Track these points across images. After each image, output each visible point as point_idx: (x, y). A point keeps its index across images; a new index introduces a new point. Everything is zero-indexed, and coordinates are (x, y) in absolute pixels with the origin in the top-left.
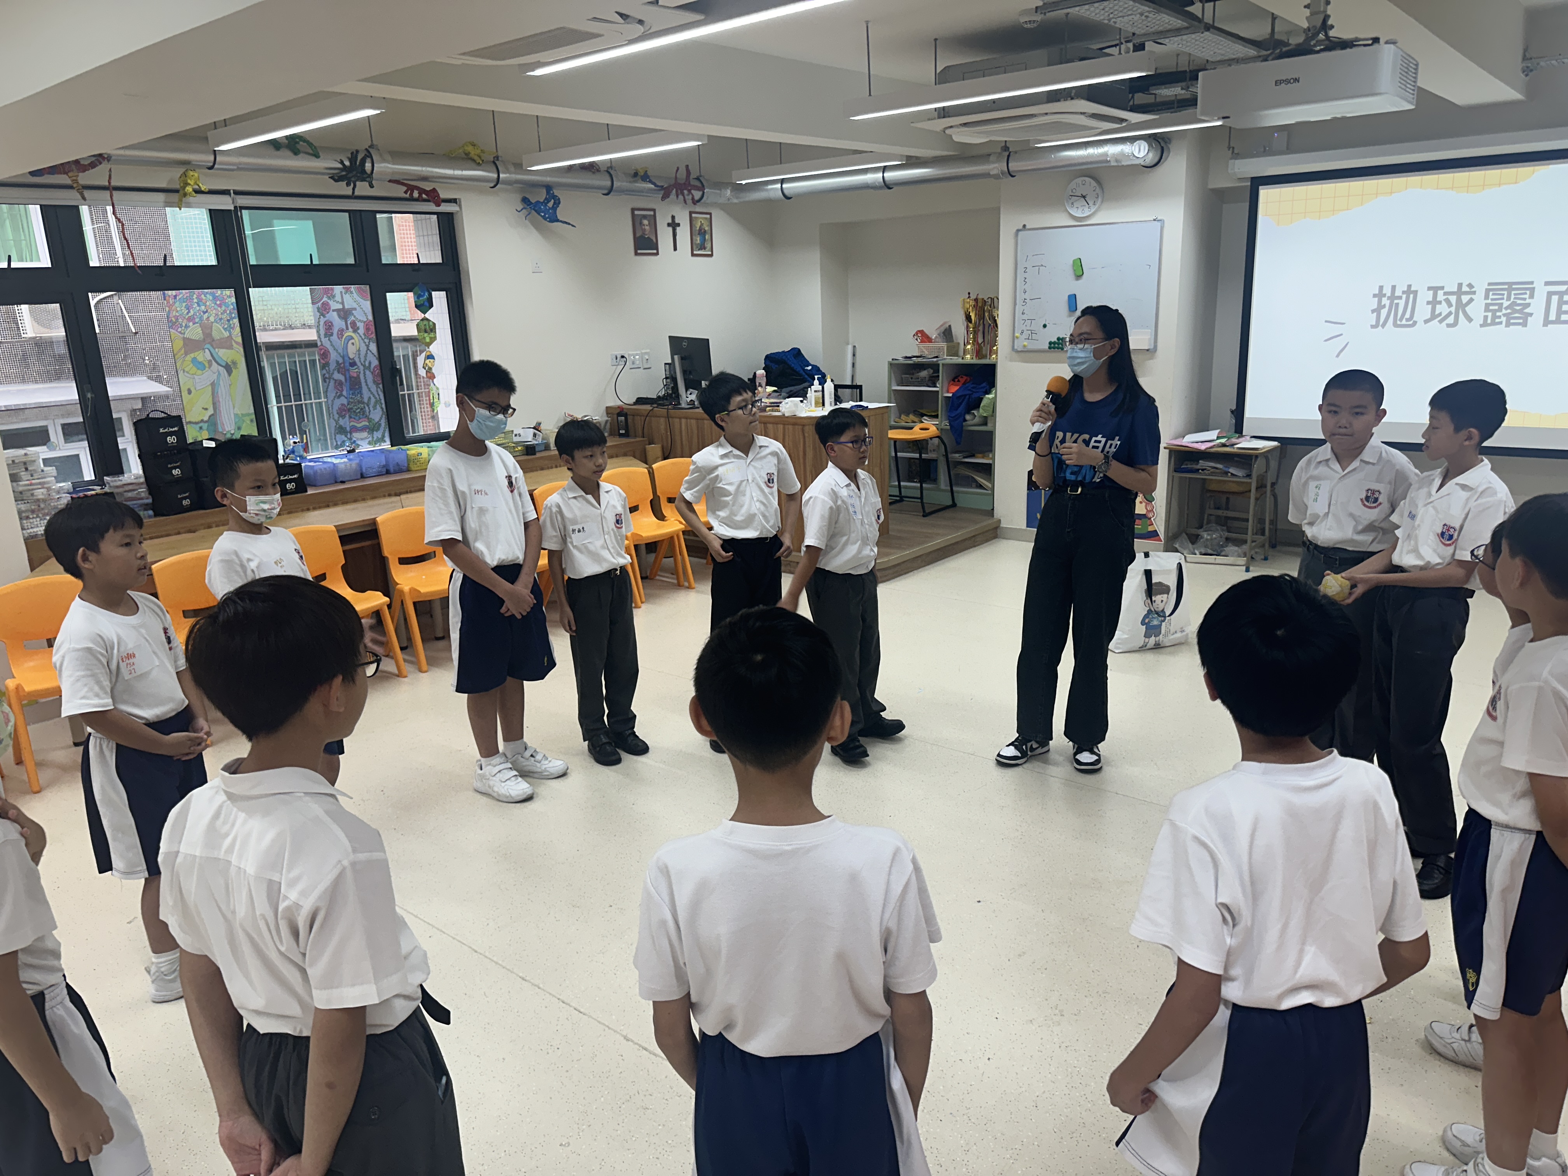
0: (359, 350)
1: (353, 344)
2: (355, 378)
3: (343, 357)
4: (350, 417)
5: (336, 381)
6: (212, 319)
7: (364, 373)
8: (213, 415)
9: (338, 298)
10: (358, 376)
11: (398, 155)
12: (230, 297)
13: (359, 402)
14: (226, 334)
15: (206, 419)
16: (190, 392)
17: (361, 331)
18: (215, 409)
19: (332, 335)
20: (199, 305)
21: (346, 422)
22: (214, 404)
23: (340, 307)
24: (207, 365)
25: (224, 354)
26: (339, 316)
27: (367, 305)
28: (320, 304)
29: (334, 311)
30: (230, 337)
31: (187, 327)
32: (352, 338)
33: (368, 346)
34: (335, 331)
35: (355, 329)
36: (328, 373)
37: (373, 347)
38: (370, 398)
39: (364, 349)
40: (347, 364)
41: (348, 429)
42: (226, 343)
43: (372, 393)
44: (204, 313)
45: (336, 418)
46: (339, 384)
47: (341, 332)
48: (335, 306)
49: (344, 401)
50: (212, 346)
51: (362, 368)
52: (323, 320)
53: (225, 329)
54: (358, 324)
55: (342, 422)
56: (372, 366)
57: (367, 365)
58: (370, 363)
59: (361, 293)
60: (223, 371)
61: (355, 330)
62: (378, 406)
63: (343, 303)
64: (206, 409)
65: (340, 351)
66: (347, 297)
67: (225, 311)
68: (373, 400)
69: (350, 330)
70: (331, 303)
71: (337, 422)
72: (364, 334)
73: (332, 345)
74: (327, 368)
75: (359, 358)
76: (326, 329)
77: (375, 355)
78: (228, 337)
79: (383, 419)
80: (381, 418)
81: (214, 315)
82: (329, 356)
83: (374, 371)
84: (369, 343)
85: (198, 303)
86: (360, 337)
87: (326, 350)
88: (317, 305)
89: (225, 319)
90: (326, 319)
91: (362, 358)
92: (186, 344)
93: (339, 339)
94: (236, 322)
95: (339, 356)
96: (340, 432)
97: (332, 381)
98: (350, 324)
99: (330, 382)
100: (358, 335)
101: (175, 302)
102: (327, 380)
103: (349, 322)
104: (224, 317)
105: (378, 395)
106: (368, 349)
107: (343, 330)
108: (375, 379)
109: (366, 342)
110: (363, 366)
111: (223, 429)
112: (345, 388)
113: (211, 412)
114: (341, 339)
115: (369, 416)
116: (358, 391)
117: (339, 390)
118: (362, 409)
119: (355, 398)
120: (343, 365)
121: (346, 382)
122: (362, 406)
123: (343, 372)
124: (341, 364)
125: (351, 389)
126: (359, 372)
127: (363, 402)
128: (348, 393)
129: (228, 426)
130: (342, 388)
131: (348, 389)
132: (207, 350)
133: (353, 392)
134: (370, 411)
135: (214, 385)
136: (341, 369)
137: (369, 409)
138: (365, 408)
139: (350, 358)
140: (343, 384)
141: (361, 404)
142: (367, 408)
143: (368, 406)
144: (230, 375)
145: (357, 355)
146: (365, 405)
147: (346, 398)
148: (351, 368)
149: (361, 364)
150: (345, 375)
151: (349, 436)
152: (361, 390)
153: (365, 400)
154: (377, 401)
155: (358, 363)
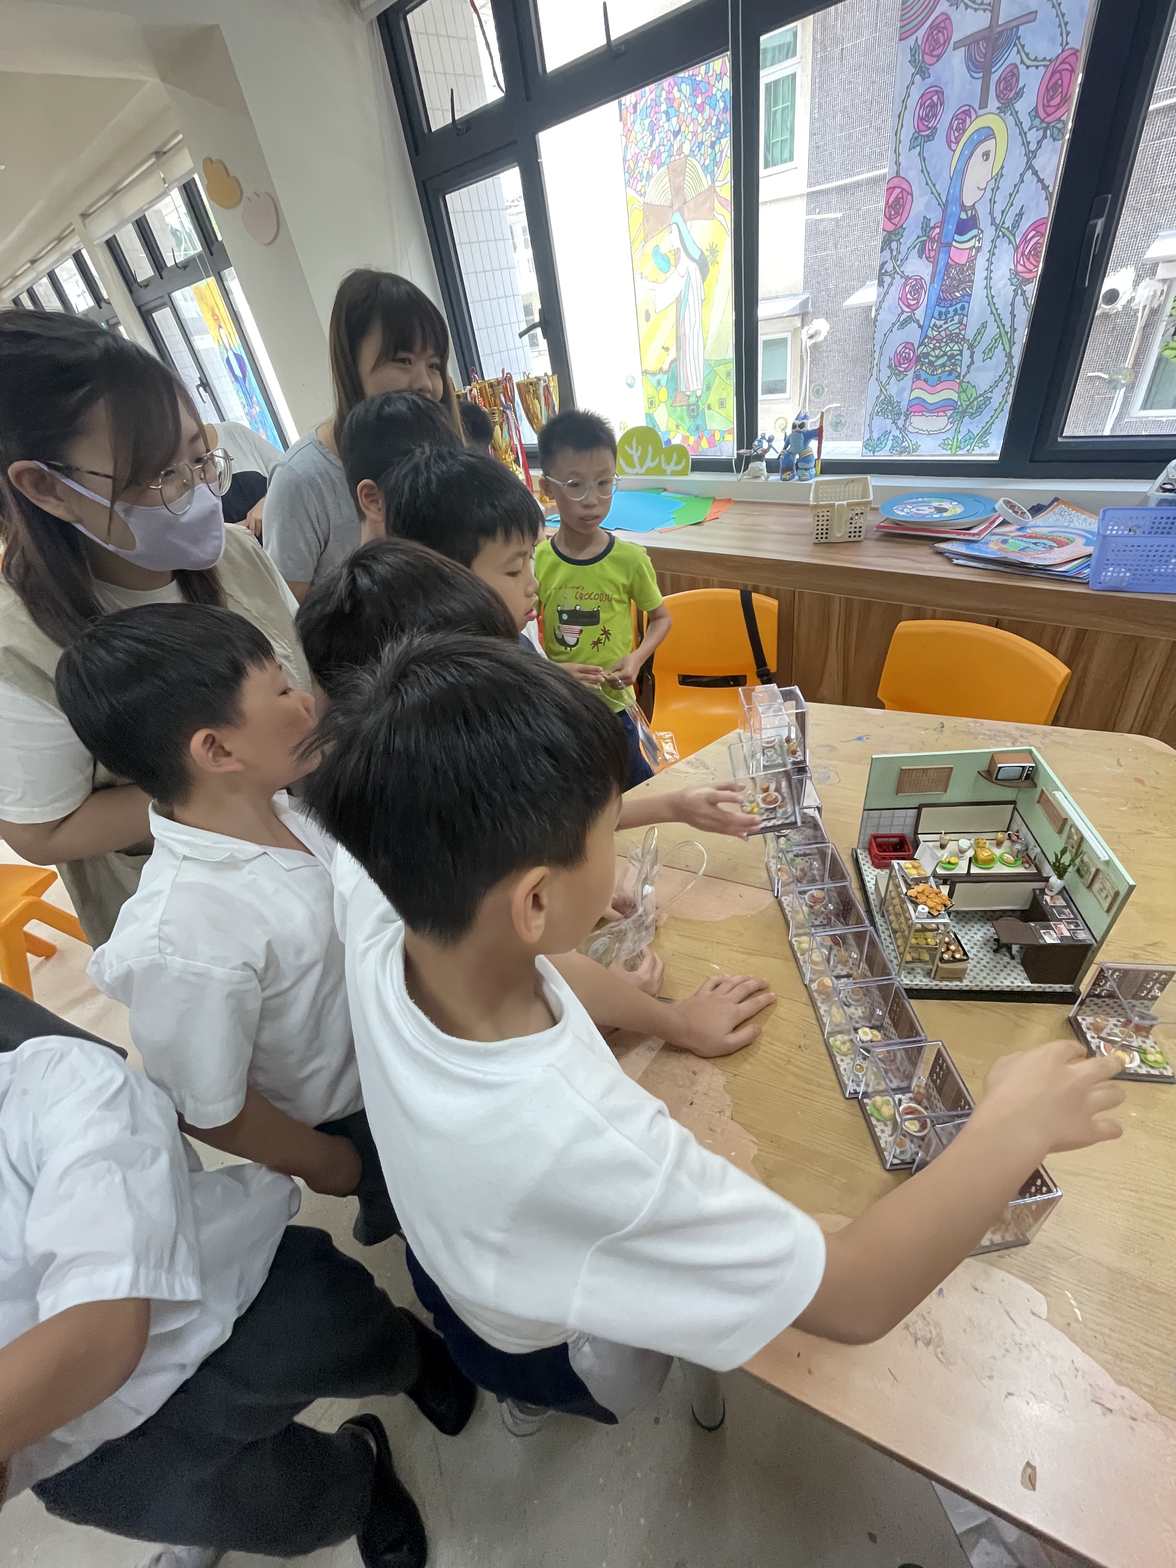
0: (1000, 175)
1: (986, 155)
2: (961, 268)
3: (945, 207)
4: (917, 377)
5: (908, 278)
6: (686, 149)
7: (992, 253)
8: (675, 360)
10: (972, 260)
12: (720, 77)
13: (953, 338)
15: (666, 367)
16: (647, 315)
17: (1025, 105)
18: (678, 349)
19: (930, 138)
20: (668, 120)
21: (903, 390)
22: (678, 339)
24: (672, 260)
26: (971, 62)
28: (921, 33)
29: (957, 45)
30: (712, 189)
31: (649, 176)
32: (988, 134)
33: (1031, 155)
36: (894, 258)
38: (984, 326)
39: (1017, 170)
40: (951, 227)
41: (904, 405)
42: (707, 204)
43: (995, 313)
44: (676, 134)
45: (884, 380)
46: (916, 286)
48: (966, 22)
49: (913, 333)
50: (682, 215)
51: (989, 233)
53: (705, 168)
55: (893, 389)
56: (1025, 225)
57: (1008, 223)
58: (1020, 215)
60: (694, 268)
61: (1010, 99)
62: (999, 354)
64: (667, 349)
67: (708, 121)
68: (992, 330)
69: (993, 103)
71: (883, 387)
72: (1034, 114)
73: (924, 171)
74: (894, 245)
75: (992, 201)
76: (921, 119)
77: (1045, 187)
78: (710, 188)
79: (1003, 385)
80: (996, 384)
81: (690, 137)
82: (907, 208)
83: (1025, 240)
84: (1039, 143)
85: (667, 113)
86: (1019, 124)
87: (903, 189)
88: (911, 41)
89: (708, 143)
90: (928, 82)
91: (1001, 202)
92: (646, 219)
93: (950, 147)
94: (726, 144)
95: (935, 203)
96: (883, 413)
97: (899, 281)
98: (999, 81)
99: (891, 284)
100: (1010, 120)
101: (634, 122)
102: (887, 279)
103: (995, 78)
104: (707, 137)
105: (1013, 316)
106: (1030, 166)
107: (967, 113)
108: (1020, 268)
109: (1029, 143)
110: (997, 227)
111: (688, 388)
112: (924, 299)
113: (673, 354)
114: (953, 146)
115: (964, 376)
116: (958, 306)
117: (909, 306)
118: (953, 356)
119: (945, 326)
120: (937, 230)
121: (932, 282)
122: (956, 347)
123: (932, 254)
124: (934, 228)
125: (940, 301)
126: (979, 249)
127: (963, 339)
128: (929, 316)
129: (694, 382)
130: (918, 299)
131: (934, 298)
132: (674, 227)
133: (944, 310)
134: (972, 363)
135: (680, 302)
136: (928, 245)
137: (972, 357)
138: (961, 354)
139: (963, 208)
140: (922, 287)
141: (956, 343)
142: (967, 353)
143: (971, 347)
144: (704, 279)
145: (989, 193)
146: (966, 346)
147: (920, 327)
148: (957, 237)
149: (993, 223)
150: (935, 264)
151: (900, 423)
152: (966, 305)
153: (970, 334)
154: (1001, 336)
155: (984, 221)
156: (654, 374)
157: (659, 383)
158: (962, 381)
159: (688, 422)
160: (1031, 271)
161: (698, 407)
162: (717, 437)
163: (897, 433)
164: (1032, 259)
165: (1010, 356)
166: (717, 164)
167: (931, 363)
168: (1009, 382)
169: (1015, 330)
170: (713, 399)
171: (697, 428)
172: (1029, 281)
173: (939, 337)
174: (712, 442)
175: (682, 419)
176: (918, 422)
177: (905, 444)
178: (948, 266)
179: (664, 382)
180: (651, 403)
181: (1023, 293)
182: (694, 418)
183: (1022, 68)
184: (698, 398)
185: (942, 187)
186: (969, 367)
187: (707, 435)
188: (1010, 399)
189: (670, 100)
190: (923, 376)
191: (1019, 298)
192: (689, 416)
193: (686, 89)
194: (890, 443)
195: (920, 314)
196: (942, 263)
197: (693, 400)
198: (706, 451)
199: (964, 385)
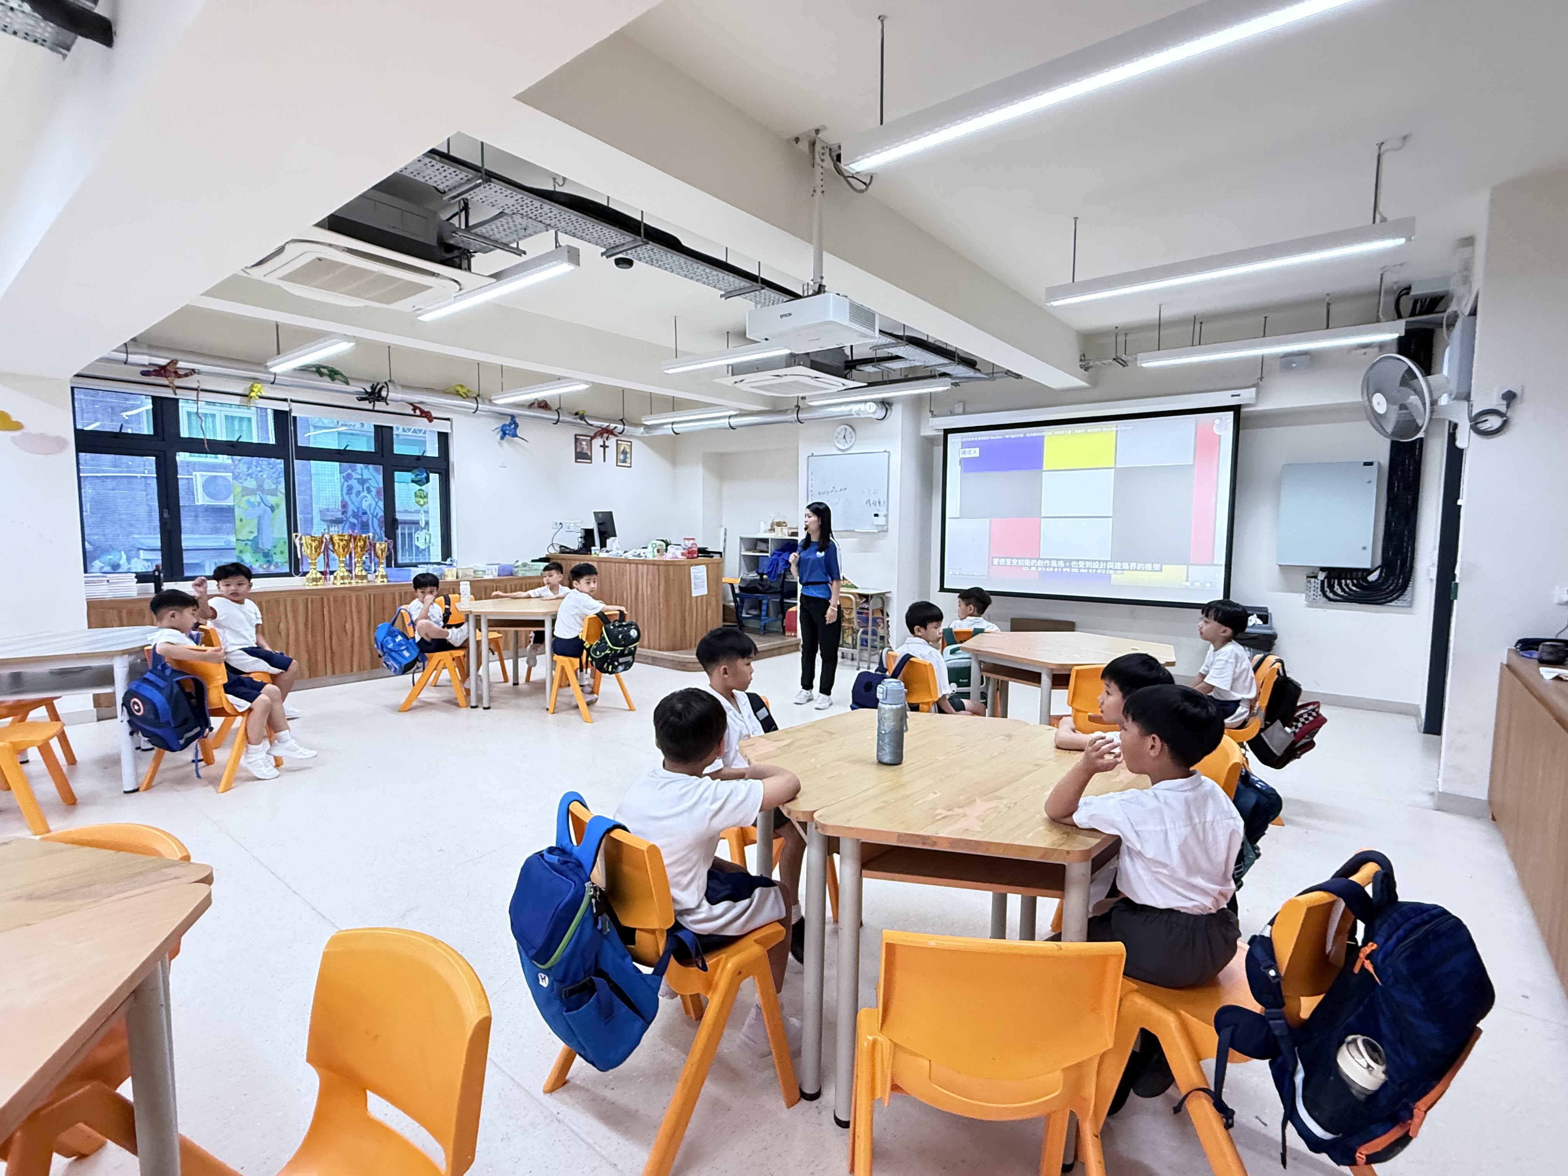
0: (370, 505)
1: (366, 501)
2: (366, 522)
3: (358, 509)
5: (350, 522)
6: (265, 476)
7: (372, 519)
8: (257, 536)
9: (359, 471)
11: (406, 387)
12: (280, 464)
14: (274, 487)
15: (251, 538)
16: (241, 520)
17: (374, 493)
18: (259, 532)
19: (351, 493)
20: (256, 467)
22: (259, 529)
23: (360, 477)
24: (257, 505)
25: (272, 500)
26: (358, 483)
27: (380, 478)
28: (345, 474)
29: (355, 479)
30: (277, 488)
31: (246, 480)
32: (366, 497)
33: (377, 503)
34: (354, 491)
36: (346, 517)
37: (381, 504)
39: (374, 504)
40: (360, 513)
42: (274, 493)
44: (260, 472)
46: (353, 524)
47: (359, 493)
50: (262, 493)
51: (371, 516)
52: (346, 484)
53: (273, 484)
54: (372, 489)
56: (379, 516)
57: (375, 515)
58: (377, 514)
59: (377, 470)
60: (269, 510)
61: (369, 491)
63: (362, 475)
64: (253, 532)
65: (356, 504)
66: (365, 471)
67: (275, 473)
69: (366, 491)
70: (353, 474)
72: (375, 496)
73: (351, 500)
76: (348, 490)
89: (274, 477)
94: (282, 479)
101: (238, 464)
120: (356, 513)
126: (369, 519)
132: (258, 495)
156: (244, 541)
159: (263, 559)
161: (270, 553)
166: (277, 483)
170: (278, 550)
175: (261, 557)
180: (242, 551)
182: (269, 557)
192: (265, 557)
193: (265, 463)
197: (267, 550)
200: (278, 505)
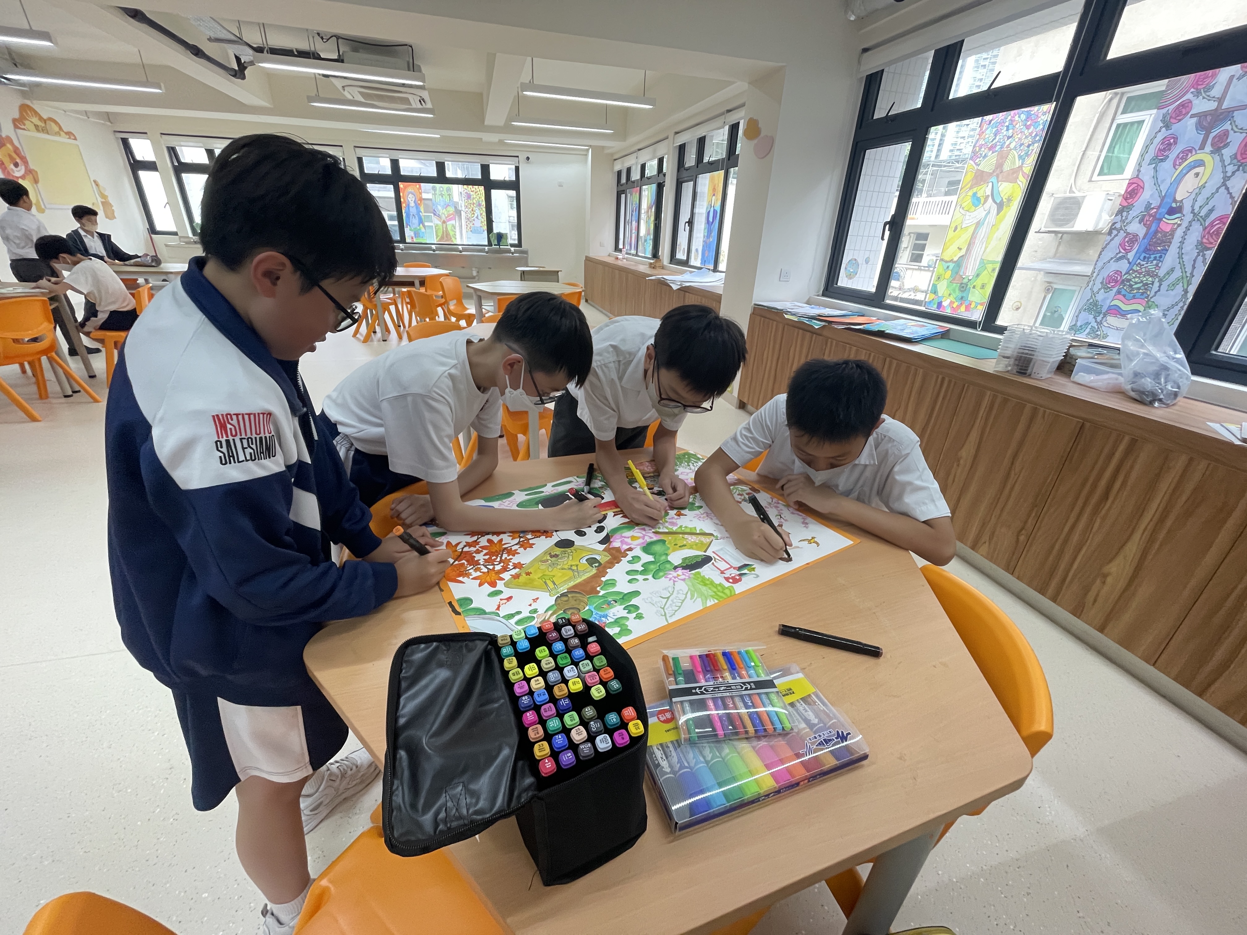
0: (1204, 186)
1: (1197, 175)
2: (1165, 234)
3: (1163, 199)
4: (1119, 292)
6: (1012, 146)
7: (1188, 228)
8: (963, 256)
9: (1216, 92)
10: (1173, 231)
12: (1045, 113)
13: (1149, 273)
14: (1018, 163)
15: (955, 259)
16: (955, 229)
17: (1230, 150)
18: (968, 250)
19: (1162, 160)
20: (1007, 130)
21: (1107, 299)
22: (969, 245)
23: (1213, 106)
24: (982, 201)
26: (1199, 126)
28: (1172, 107)
29: (1193, 116)
30: (1021, 167)
31: (985, 156)
32: (1201, 163)
33: (1226, 179)
34: (1177, 152)
35: (1217, 149)
36: (1122, 221)
37: (1238, 181)
38: (1172, 270)
39: (1215, 184)
40: (1163, 210)
42: (1013, 175)
44: (1009, 138)
45: (1095, 289)
48: (1201, 105)
50: (997, 179)
51: (1189, 217)
52: (1164, 133)
53: (1020, 157)
54: (1232, 137)
55: (1100, 297)
56: (1213, 217)
57: (1203, 213)
58: (1211, 211)
60: (995, 207)
62: (1179, 289)
63: (1221, 100)
67: (1030, 134)
68: (1177, 273)
69: (1208, 148)
70: (1198, 101)
71: (1094, 294)
72: (1234, 157)
73: (1155, 177)
74: (1125, 214)
75: (1195, 200)
76: (1160, 150)
77: (1232, 197)
78: (1019, 167)
79: (1178, 308)
80: (1173, 306)
81: (1017, 140)
82: (1139, 195)
83: (1212, 225)
84: (1234, 173)
85: (1007, 127)
86: (1222, 161)
87: (1138, 185)
88: (1165, 110)
89: (1027, 145)
90: (1170, 132)
91: (1200, 201)
92: (976, 177)
93: (1174, 167)
94: (1036, 148)
95: (1157, 194)
96: (1089, 310)
97: (1122, 234)
98: (1215, 137)
99: (1116, 235)
100: (1217, 158)
101: (987, 129)
102: (1115, 232)
103: (1212, 135)
104: (1026, 142)
105: (1194, 267)
106: (1224, 184)
107: (1190, 151)
108: (1205, 241)
109: (1226, 172)
110: (1194, 214)
111: (964, 273)
112: (1136, 247)
113: (963, 252)
114: (1177, 167)
115: (1151, 298)
116: (1158, 255)
117: (1125, 249)
118: (1147, 284)
119: (1146, 265)
120: (1155, 210)
121: (1144, 238)
122: (1150, 279)
123: (1148, 223)
124: (1153, 208)
125: (1146, 250)
126: (1179, 225)
127: (1156, 275)
128: (1137, 256)
129: (969, 271)
130: (1132, 247)
131: (1142, 249)
132: (990, 184)
133: (1147, 256)
134: (1159, 290)
135: (978, 224)
136: (1147, 218)
137: (1160, 287)
138: (1152, 284)
139: (1175, 200)
140: (1137, 240)
141: (1151, 277)
142: (1157, 284)
143: (1161, 281)
144: (998, 214)
145: (1193, 196)
146: (1157, 280)
147: (1130, 263)
148: (1166, 216)
149: (1193, 211)
150: (1148, 228)
151: (1099, 319)
152: (1163, 255)
153: (1161, 273)
154: (1182, 278)
155: (1187, 209)
156: (947, 262)
157: (948, 267)
158: (1149, 301)
159: (958, 293)
160: (1212, 243)
161: (967, 285)
162: (972, 306)
163: (1095, 325)
164: (1214, 237)
165: (1186, 292)
166: (1027, 155)
167: (1131, 286)
168: (1182, 307)
169: (1193, 276)
170: (979, 282)
171: (962, 298)
172: (1209, 249)
173: (1140, 271)
174: (968, 308)
175: (954, 290)
176: (1111, 320)
177: (1099, 333)
178: (1156, 232)
179: (951, 268)
180: (939, 278)
181: (1204, 255)
182: (962, 291)
183: (1231, 132)
184: (970, 280)
185: (1164, 188)
186: (1156, 292)
187: (967, 303)
188: (1180, 318)
189: (1012, 121)
190: (1123, 292)
191: (1200, 258)
192: (960, 290)
193: (1023, 117)
194: (1088, 330)
195: (1131, 256)
196: (1153, 228)
197: (965, 281)
198: (963, 313)
199: (1150, 303)
200: (1009, 200)
